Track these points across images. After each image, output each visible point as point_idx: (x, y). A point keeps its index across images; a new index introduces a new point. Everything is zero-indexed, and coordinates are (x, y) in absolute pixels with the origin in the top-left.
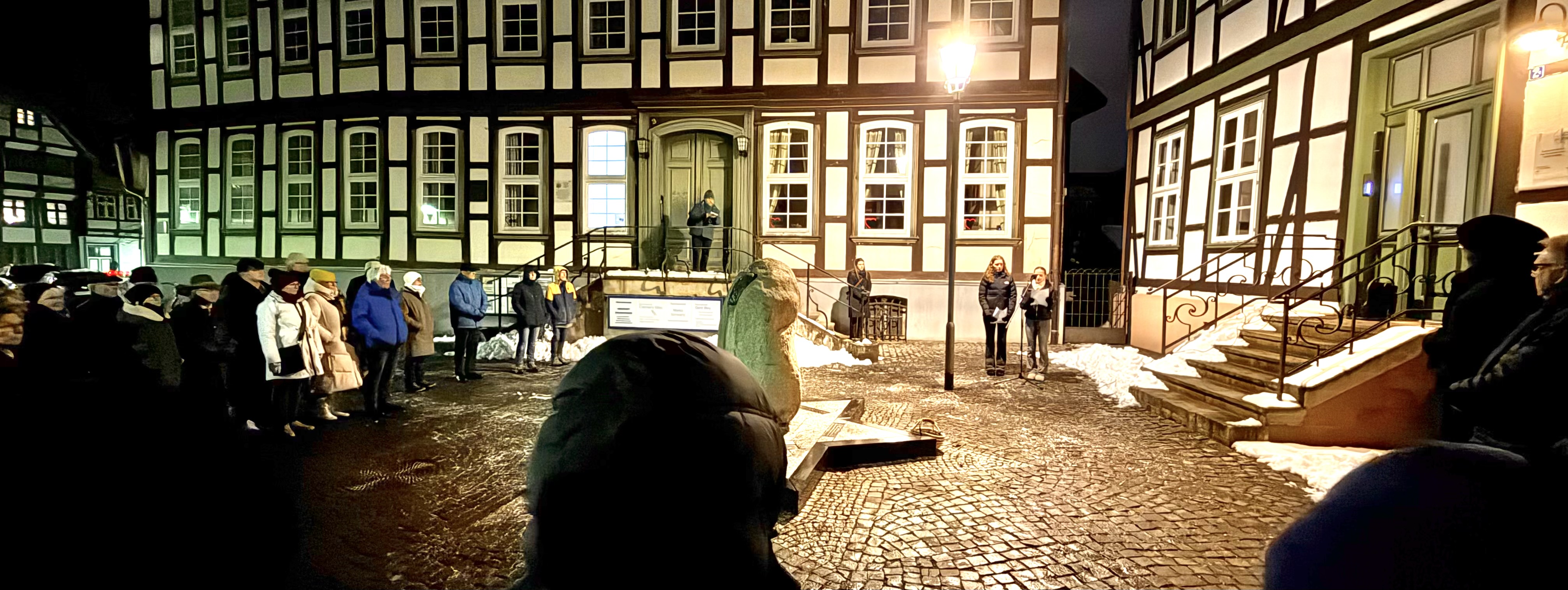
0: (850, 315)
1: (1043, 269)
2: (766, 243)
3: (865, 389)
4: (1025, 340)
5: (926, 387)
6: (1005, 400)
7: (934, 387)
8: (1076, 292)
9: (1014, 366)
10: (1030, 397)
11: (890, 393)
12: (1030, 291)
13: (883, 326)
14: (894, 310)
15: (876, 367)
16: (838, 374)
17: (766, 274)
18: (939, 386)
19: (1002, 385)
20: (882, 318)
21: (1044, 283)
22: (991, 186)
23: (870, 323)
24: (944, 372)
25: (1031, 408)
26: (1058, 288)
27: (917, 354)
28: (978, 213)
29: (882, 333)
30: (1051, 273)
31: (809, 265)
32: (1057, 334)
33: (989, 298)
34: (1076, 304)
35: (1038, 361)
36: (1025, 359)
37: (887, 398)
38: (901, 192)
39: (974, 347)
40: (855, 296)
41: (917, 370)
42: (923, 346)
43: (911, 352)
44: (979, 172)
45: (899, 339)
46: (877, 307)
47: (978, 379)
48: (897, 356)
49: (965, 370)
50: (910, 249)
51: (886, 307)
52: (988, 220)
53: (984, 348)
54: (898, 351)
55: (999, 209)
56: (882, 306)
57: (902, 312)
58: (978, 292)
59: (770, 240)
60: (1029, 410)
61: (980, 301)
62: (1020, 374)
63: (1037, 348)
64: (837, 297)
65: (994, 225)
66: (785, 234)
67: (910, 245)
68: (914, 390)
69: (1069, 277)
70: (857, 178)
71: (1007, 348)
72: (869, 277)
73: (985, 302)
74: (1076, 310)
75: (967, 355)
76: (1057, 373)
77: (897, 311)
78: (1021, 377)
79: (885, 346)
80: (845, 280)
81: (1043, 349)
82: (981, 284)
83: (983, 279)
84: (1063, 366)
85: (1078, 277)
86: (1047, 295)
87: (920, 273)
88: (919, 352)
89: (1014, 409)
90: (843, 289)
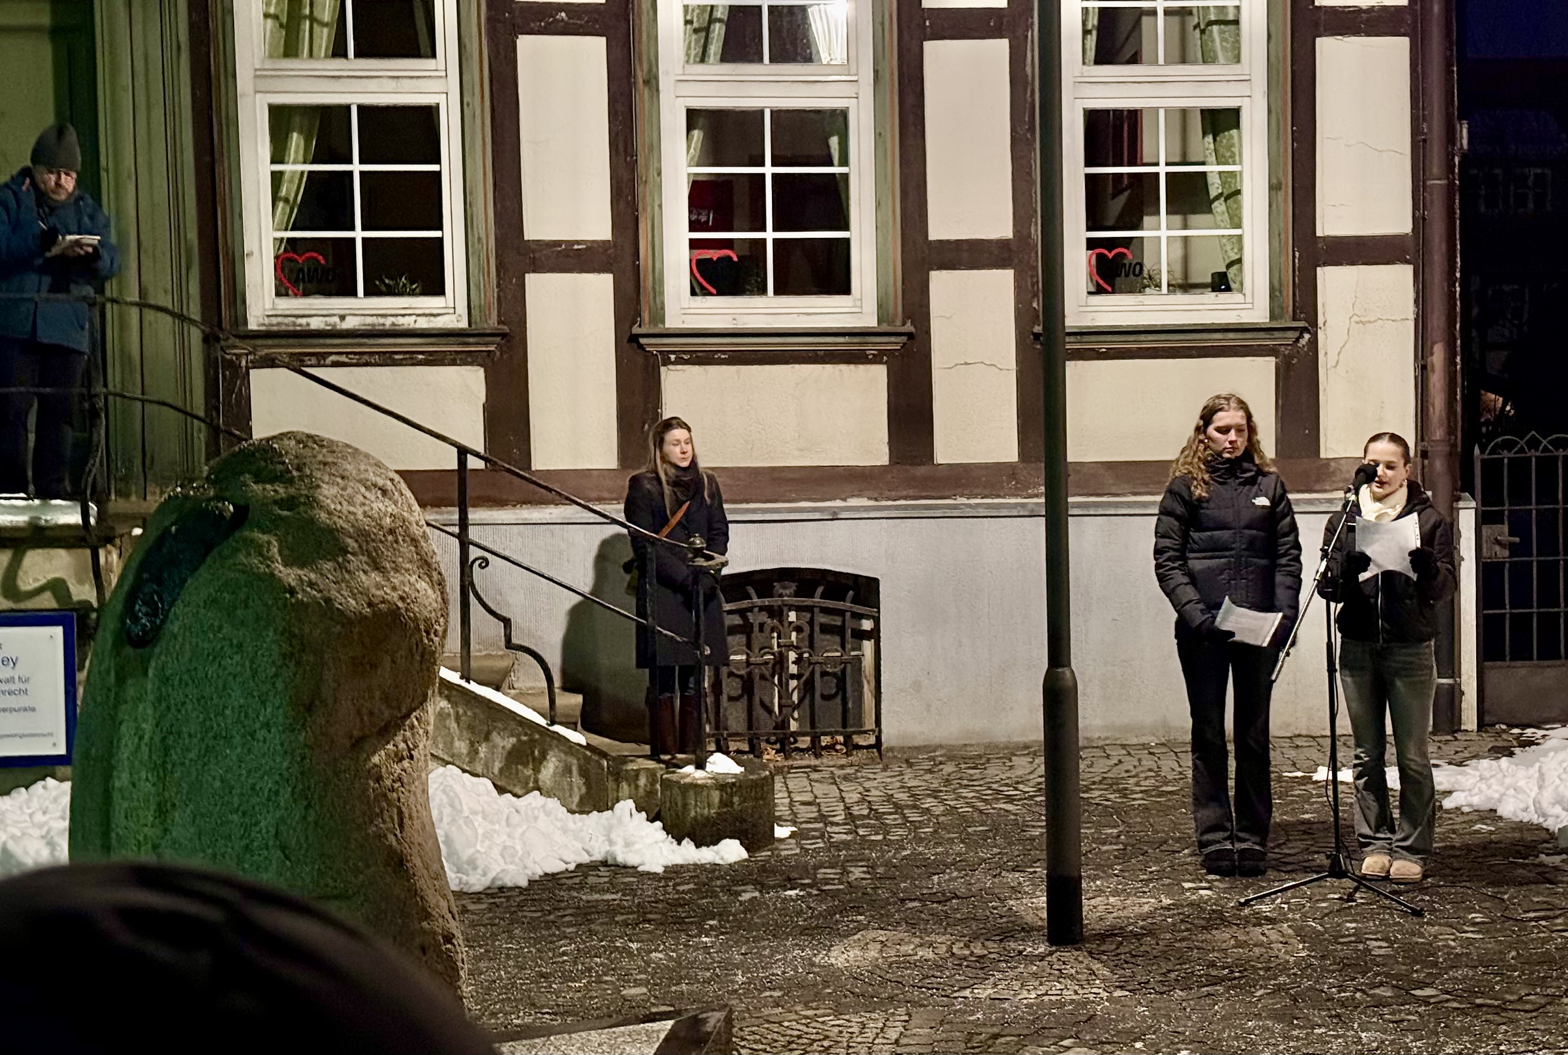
0: (644, 658)
1: (1395, 438)
2: (270, 362)
3: (728, 966)
4: (1344, 724)
5: (975, 937)
6: (1284, 968)
7: (1005, 935)
8: (1518, 526)
9: (1307, 829)
10: (1379, 948)
11: (831, 975)
12: (1352, 529)
13: (785, 694)
14: (826, 629)
15: (765, 869)
16: (612, 910)
17: (290, 503)
18: (1028, 930)
19: (1265, 908)
20: (781, 661)
21: (1401, 496)
22: (1184, 112)
23: (730, 687)
24: (1041, 871)
25: (1385, 992)
26: (1453, 512)
27: (928, 803)
28: (1137, 225)
29: (783, 725)
30: (1424, 454)
31: (463, 452)
32: (1454, 694)
33: (1197, 564)
34: (1520, 573)
35: (1394, 802)
36: (1348, 798)
37: (818, 996)
38: (834, 141)
39: (1148, 762)
40: (666, 580)
41: (932, 868)
42: (949, 768)
43: (902, 796)
44: (1135, 59)
45: (851, 747)
46: (756, 618)
47: (1174, 888)
48: (851, 817)
49: (1123, 856)
50: (879, 373)
51: (792, 616)
52: (1178, 252)
53: (1188, 761)
54: (852, 797)
55: (1219, 207)
56: (777, 613)
57: (862, 635)
58: (1151, 541)
59: (282, 351)
60: (1380, 1003)
61: (1161, 579)
62: (1335, 862)
63: (1391, 752)
64: (585, 581)
65: (1202, 273)
66: (351, 323)
67: (876, 360)
68: (928, 954)
69: (1491, 468)
70: (652, 81)
71: (1275, 756)
72: (716, 495)
73: (1179, 577)
74: (1521, 598)
75: (1124, 793)
76: (1468, 849)
77: (840, 631)
78: (1337, 872)
79: (797, 782)
80: (617, 510)
81: (1412, 754)
82: (1165, 511)
83: (1170, 492)
84: (1491, 815)
85: (1520, 466)
86: (1415, 542)
87: (922, 471)
88: (935, 794)
89: (1322, 1000)
90: (606, 545)
